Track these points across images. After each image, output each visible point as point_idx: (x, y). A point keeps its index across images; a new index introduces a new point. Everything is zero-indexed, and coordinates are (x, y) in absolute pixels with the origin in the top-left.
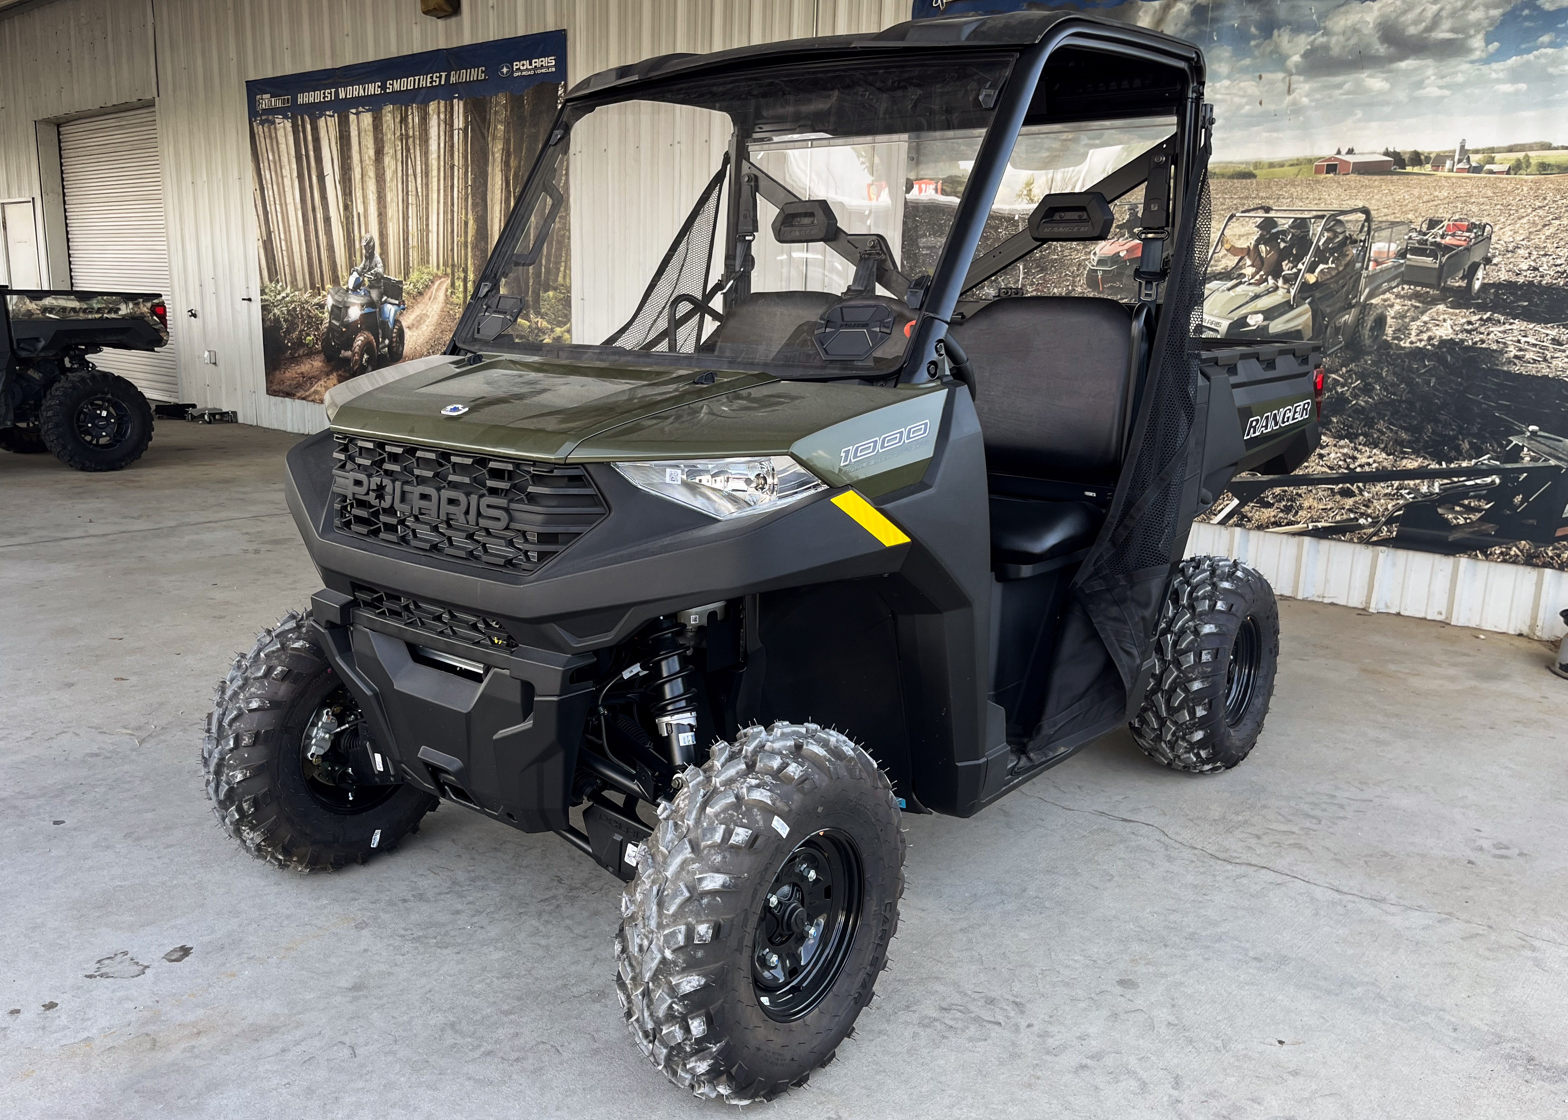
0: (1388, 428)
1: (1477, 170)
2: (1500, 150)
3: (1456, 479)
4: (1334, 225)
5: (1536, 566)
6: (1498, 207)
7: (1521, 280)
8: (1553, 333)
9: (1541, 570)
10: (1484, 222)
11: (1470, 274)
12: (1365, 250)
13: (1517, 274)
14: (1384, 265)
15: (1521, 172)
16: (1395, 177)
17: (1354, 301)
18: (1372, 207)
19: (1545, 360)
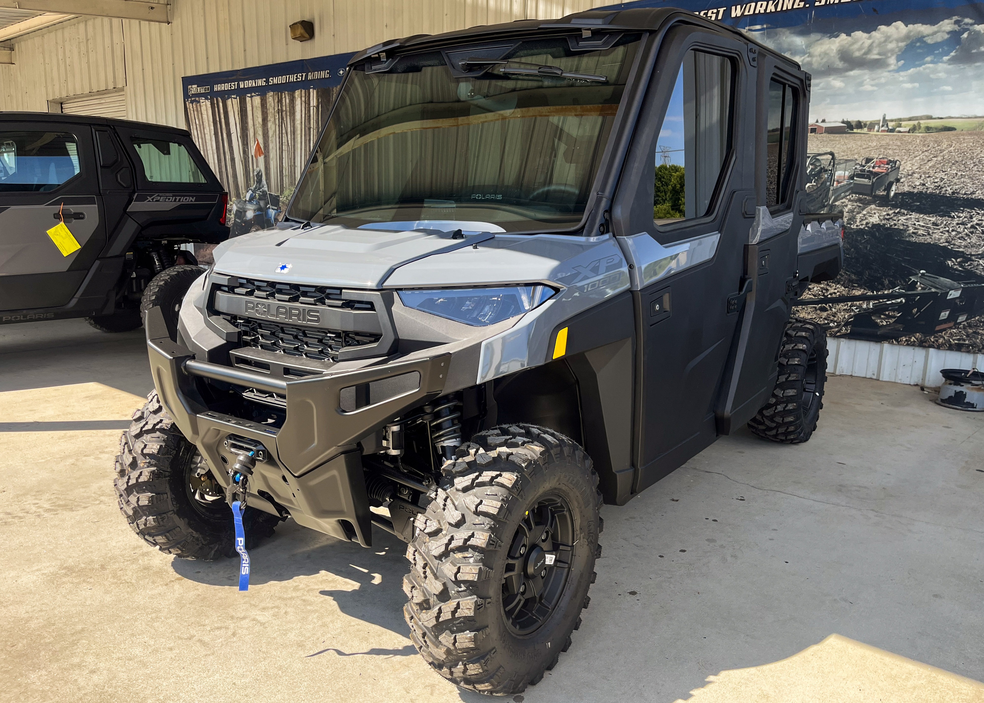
0: (845, 273)
1: (892, 131)
2: (904, 120)
3: (881, 301)
4: (815, 162)
5: (924, 347)
6: (904, 151)
7: (916, 191)
8: (933, 219)
9: (927, 349)
10: (896, 158)
11: (888, 188)
12: (832, 175)
13: (914, 188)
14: (842, 184)
15: (916, 131)
16: (848, 135)
17: (826, 203)
18: (834, 152)
19: (929, 234)
